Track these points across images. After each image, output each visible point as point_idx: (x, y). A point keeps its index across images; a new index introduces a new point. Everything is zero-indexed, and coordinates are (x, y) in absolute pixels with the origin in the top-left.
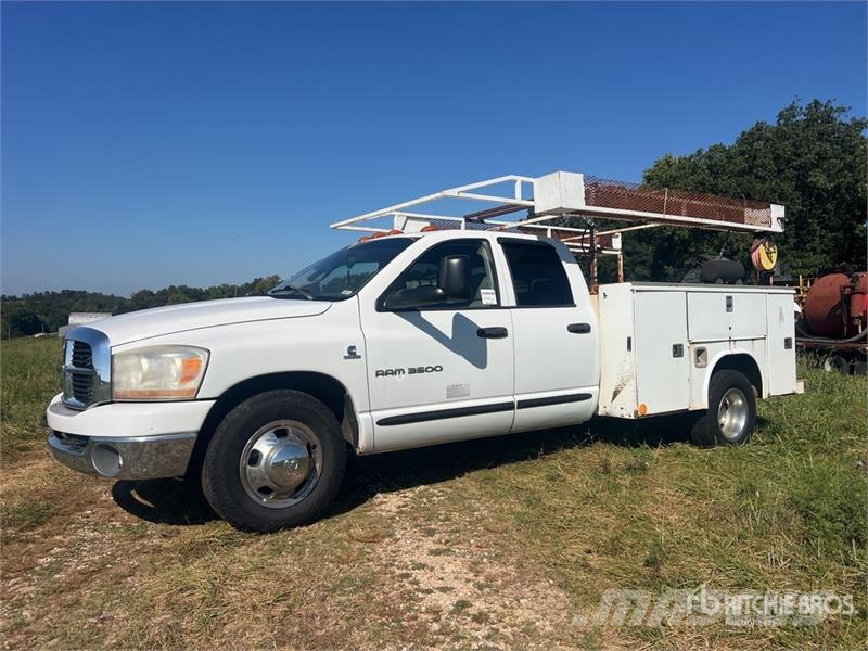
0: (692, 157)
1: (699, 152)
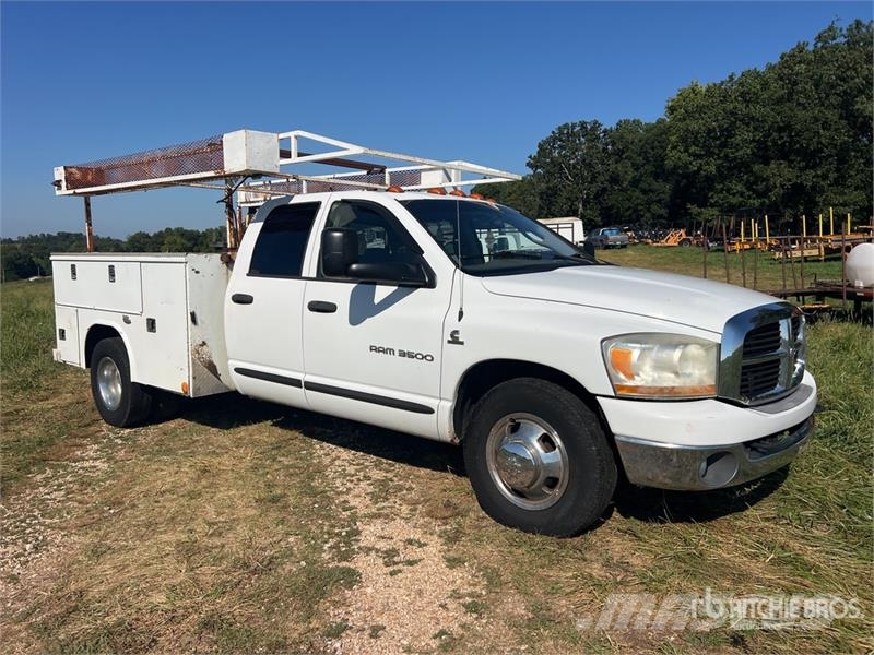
0: (722, 83)
1: (731, 78)
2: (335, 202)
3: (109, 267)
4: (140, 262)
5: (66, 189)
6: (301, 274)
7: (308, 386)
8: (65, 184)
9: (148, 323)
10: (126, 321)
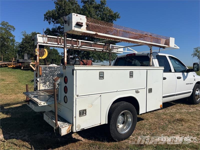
2: (168, 56)
3: (130, 72)
4: (147, 70)
5: (86, 29)
6: (171, 71)
7: (176, 95)
8: (86, 26)
9: (149, 90)
10: (137, 92)
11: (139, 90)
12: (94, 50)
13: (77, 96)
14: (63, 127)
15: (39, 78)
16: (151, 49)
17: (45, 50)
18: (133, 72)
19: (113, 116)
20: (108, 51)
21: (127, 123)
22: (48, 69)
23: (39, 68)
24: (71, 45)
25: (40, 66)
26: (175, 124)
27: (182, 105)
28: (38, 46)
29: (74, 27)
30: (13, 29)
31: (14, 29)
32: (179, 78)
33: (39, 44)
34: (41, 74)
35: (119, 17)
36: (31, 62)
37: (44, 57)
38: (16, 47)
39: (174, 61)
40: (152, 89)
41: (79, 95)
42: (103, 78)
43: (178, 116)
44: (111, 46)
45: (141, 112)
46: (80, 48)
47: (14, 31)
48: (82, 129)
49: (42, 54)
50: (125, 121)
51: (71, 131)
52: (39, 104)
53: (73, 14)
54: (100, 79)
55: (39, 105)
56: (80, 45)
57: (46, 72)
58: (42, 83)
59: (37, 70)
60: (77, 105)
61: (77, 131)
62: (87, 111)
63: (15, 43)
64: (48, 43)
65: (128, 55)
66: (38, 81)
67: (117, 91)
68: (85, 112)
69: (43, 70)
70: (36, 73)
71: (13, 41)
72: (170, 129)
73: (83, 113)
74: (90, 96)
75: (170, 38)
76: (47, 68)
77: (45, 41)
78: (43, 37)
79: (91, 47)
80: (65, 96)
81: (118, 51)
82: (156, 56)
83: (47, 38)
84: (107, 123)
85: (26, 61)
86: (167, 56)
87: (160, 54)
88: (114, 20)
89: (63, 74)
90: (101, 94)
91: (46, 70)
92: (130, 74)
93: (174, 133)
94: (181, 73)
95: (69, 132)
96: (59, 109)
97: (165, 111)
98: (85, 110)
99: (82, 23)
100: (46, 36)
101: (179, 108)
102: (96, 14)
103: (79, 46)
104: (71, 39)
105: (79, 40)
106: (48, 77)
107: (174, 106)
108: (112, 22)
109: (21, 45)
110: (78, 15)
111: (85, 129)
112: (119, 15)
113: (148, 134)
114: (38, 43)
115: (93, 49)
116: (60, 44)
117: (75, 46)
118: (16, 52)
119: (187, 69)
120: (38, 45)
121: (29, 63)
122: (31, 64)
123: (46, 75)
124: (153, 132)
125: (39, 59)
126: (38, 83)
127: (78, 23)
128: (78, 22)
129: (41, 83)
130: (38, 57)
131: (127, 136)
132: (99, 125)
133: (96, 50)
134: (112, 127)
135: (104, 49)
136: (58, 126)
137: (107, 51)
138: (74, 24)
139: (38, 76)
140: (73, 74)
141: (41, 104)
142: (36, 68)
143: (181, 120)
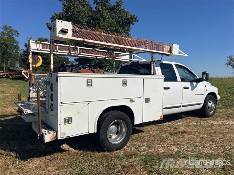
2: (175, 64)
3: (123, 80)
4: (143, 78)
5: (72, 36)
6: (177, 81)
7: (183, 106)
8: (72, 33)
9: (146, 100)
10: (132, 101)
11: (134, 99)
12: (95, 57)
13: (62, 104)
14: (47, 134)
15: (31, 87)
16: (152, 57)
17: (40, 57)
18: (126, 80)
19: (103, 125)
20: (112, 59)
21: (121, 134)
22: (42, 78)
23: (32, 77)
24: (68, 52)
25: (33, 74)
26: (177, 136)
27: (193, 118)
28: (31, 54)
29: (58, 33)
30: (16, 34)
31: (18, 34)
32: (186, 88)
33: (33, 51)
34: (33, 83)
35: (137, 20)
36: (23, 70)
37: (38, 65)
38: (20, 55)
39: (183, 70)
40: (150, 99)
41: (63, 103)
42: (91, 86)
43: (182, 129)
44: (115, 53)
45: (136, 122)
46: (79, 55)
47: (18, 36)
48: (68, 137)
49: (35, 62)
50: (119, 131)
51: (55, 139)
52: (25, 111)
53: (57, 20)
54: (88, 86)
55: (25, 113)
56: (79, 52)
57: (39, 80)
58: (35, 93)
59: (30, 78)
60: (61, 112)
61: (62, 138)
62: (73, 118)
63: (20, 50)
64: (43, 49)
65: (132, 64)
66: (30, 90)
67: (107, 99)
68: (70, 120)
69: (36, 79)
70: (30, 82)
71: (17, 48)
72: (168, 141)
73: (68, 120)
74: (76, 103)
75: (173, 44)
76: (41, 76)
77: (39, 48)
78: (37, 43)
79: (91, 54)
80: (52, 104)
81: (123, 59)
82: (160, 64)
83: (41, 45)
84: (96, 132)
85: (17, 69)
86: (173, 64)
87: (164, 62)
88: (131, 24)
89: (50, 81)
90: (89, 102)
91: (39, 79)
92: (123, 83)
93: (172, 145)
94: (189, 83)
95: (53, 140)
96: (47, 118)
97: (172, 124)
98: (71, 118)
99: (68, 30)
100: (40, 42)
101: (188, 121)
102: (111, 17)
103: (77, 53)
104: (68, 46)
105: (77, 47)
106: (42, 86)
107: (184, 119)
108: (130, 26)
109: (26, 52)
110: (62, 21)
111: (71, 137)
112: (137, 18)
113: (144, 146)
114: (31, 50)
115: (93, 56)
116: (56, 51)
117: (73, 54)
118: (21, 61)
119: (198, 79)
120: (31, 52)
121: (21, 71)
122: (23, 72)
123: (39, 83)
124: (150, 144)
125: (32, 67)
126: (31, 92)
127: (63, 30)
128: (63, 28)
129: (33, 92)
130: (31, 65)
131: (120, 147)
132: (87, 133)
133: (98, 57)
134: (102, 137)
135: (107, 57)
136: (42, 133)
137: (110, 59)
138: (58, 30)
139: (31, 85)
140: (57, 81)
141: (27, 112)
142: (28, 76)
143: (184, 132)
